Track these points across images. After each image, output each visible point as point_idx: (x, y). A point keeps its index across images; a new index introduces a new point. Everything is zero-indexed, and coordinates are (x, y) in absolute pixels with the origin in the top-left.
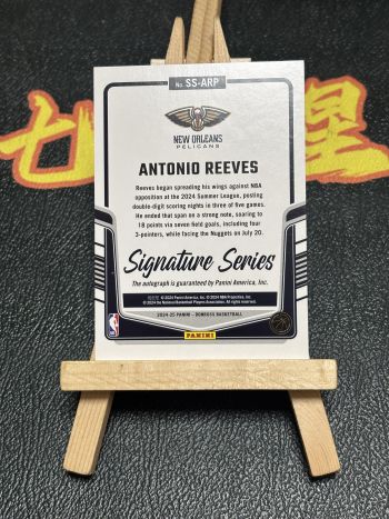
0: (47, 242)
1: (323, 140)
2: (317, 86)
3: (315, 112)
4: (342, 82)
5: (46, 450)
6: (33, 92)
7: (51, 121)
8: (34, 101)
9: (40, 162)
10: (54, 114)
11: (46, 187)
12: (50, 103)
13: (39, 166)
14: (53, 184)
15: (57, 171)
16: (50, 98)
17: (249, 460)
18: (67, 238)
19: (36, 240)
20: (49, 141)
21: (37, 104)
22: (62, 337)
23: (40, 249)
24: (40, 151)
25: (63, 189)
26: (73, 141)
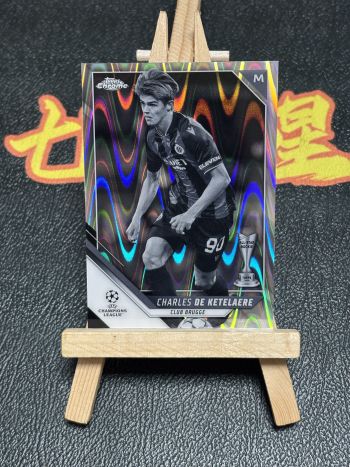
0: (56, 231)
1: (297, 147)
2: (291, 99)
3: (290, 122)
4: (313, 95)
5: (56, 415)
6: (43, 96)
7: (60, 123)
8: (44, 105)
9: (50, 159)
10: (62, 117)
11: (55, 183)
12: (58, 106)
13: (49, 163)
14: (62, 180)
15: (64, 168)
16: (59, 103)
17: (230, 427)
18: (74, 228)
19: (46, 230)
20: (58, 141)
21: (47, 108)
22: (69, 316)
23: (50, 238)
24: (50, 150)
25: (70, 185)
26: (78, 141)
